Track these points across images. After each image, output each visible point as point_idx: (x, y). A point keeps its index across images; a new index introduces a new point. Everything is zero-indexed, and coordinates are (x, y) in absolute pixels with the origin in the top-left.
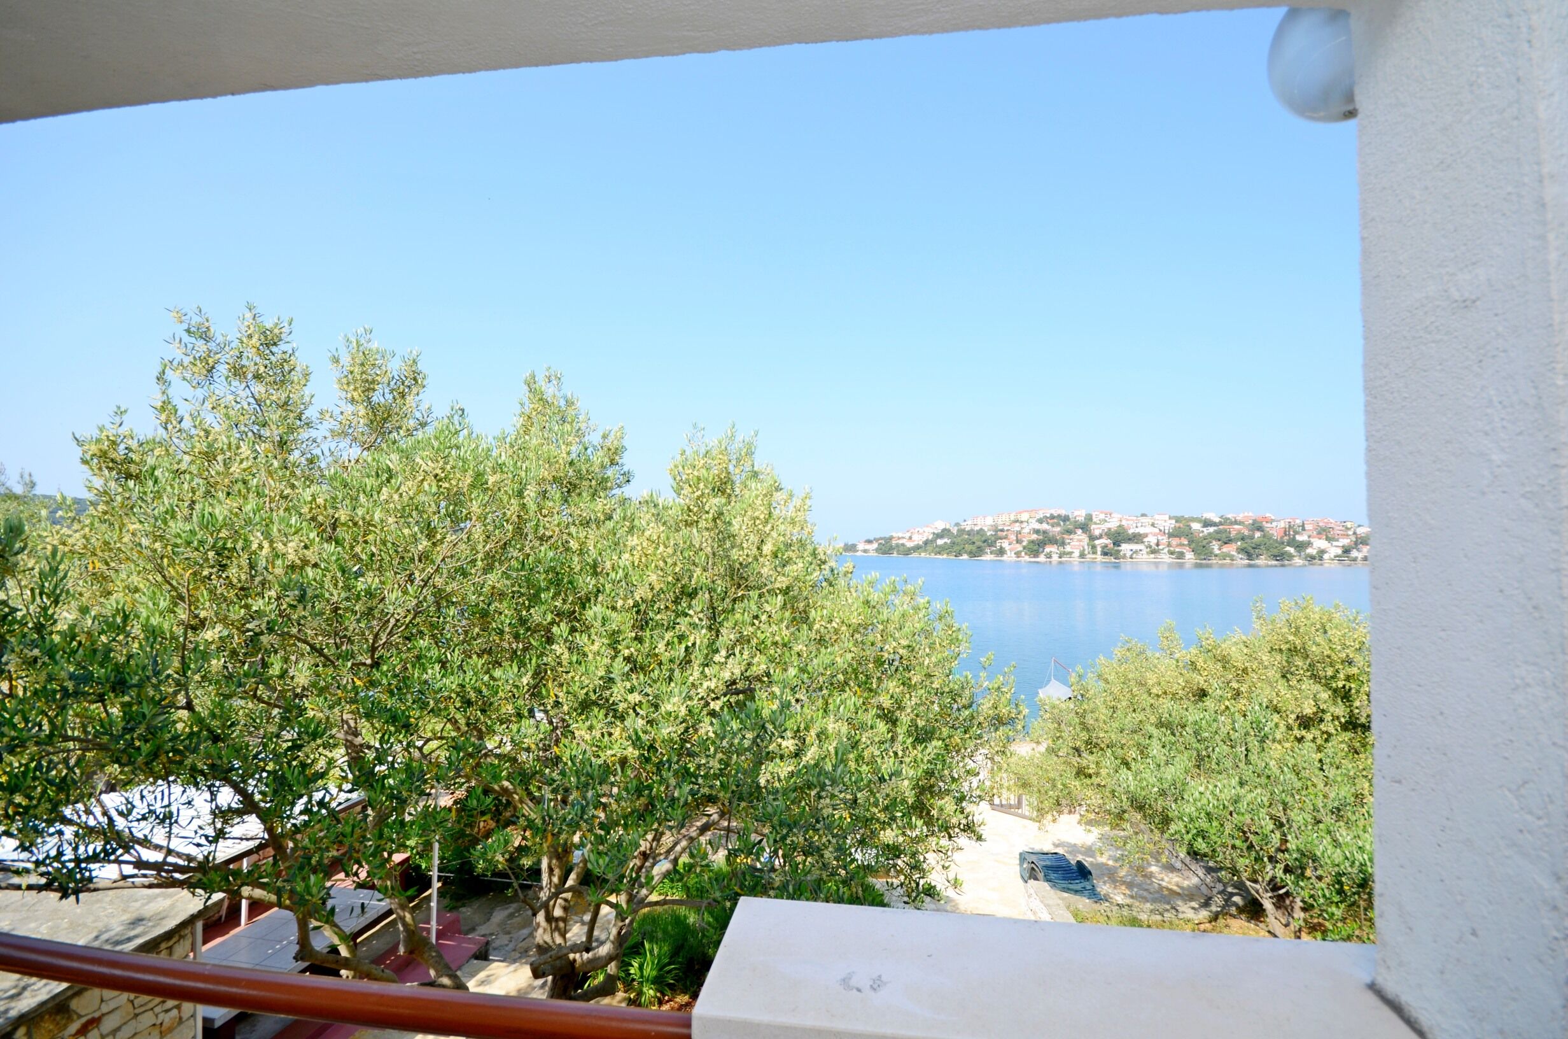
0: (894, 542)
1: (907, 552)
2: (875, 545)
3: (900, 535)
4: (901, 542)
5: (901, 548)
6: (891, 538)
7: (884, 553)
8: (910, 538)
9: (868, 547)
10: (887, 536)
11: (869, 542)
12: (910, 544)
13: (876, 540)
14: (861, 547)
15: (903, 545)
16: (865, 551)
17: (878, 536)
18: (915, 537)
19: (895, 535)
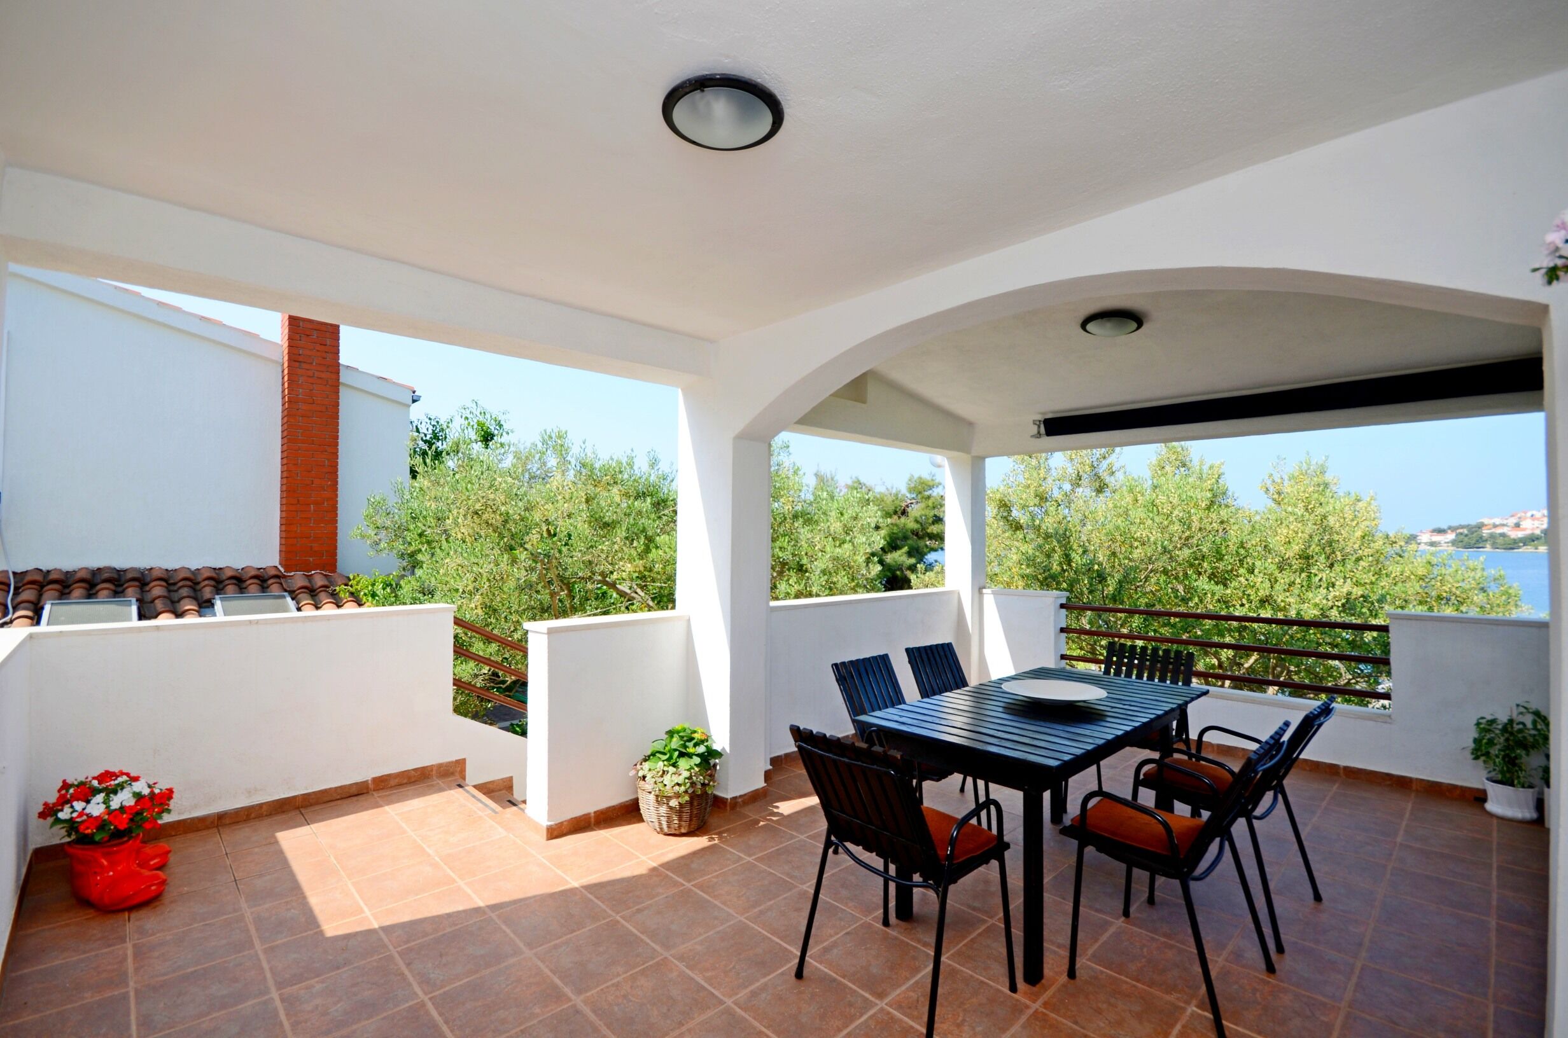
0: (1485, 532)
1: (1512, 545)
2: (1451, 536)
3: (1498, 521)
4: (1499, 531)
5: (1500, 540)
6: (1480, 526)
7: (1468, 546)
8: (1517, 525)
9: (1437, 538)
10: (1473, 522)
11: (1440, 531)
12: (1519, 534)
13: (1452, 529)
14: (1425, 538)
15: (1503, 535)
16: (1432, 544)
17: (1455, 524)
18: (1524, 524)
19: (1486, 521)
